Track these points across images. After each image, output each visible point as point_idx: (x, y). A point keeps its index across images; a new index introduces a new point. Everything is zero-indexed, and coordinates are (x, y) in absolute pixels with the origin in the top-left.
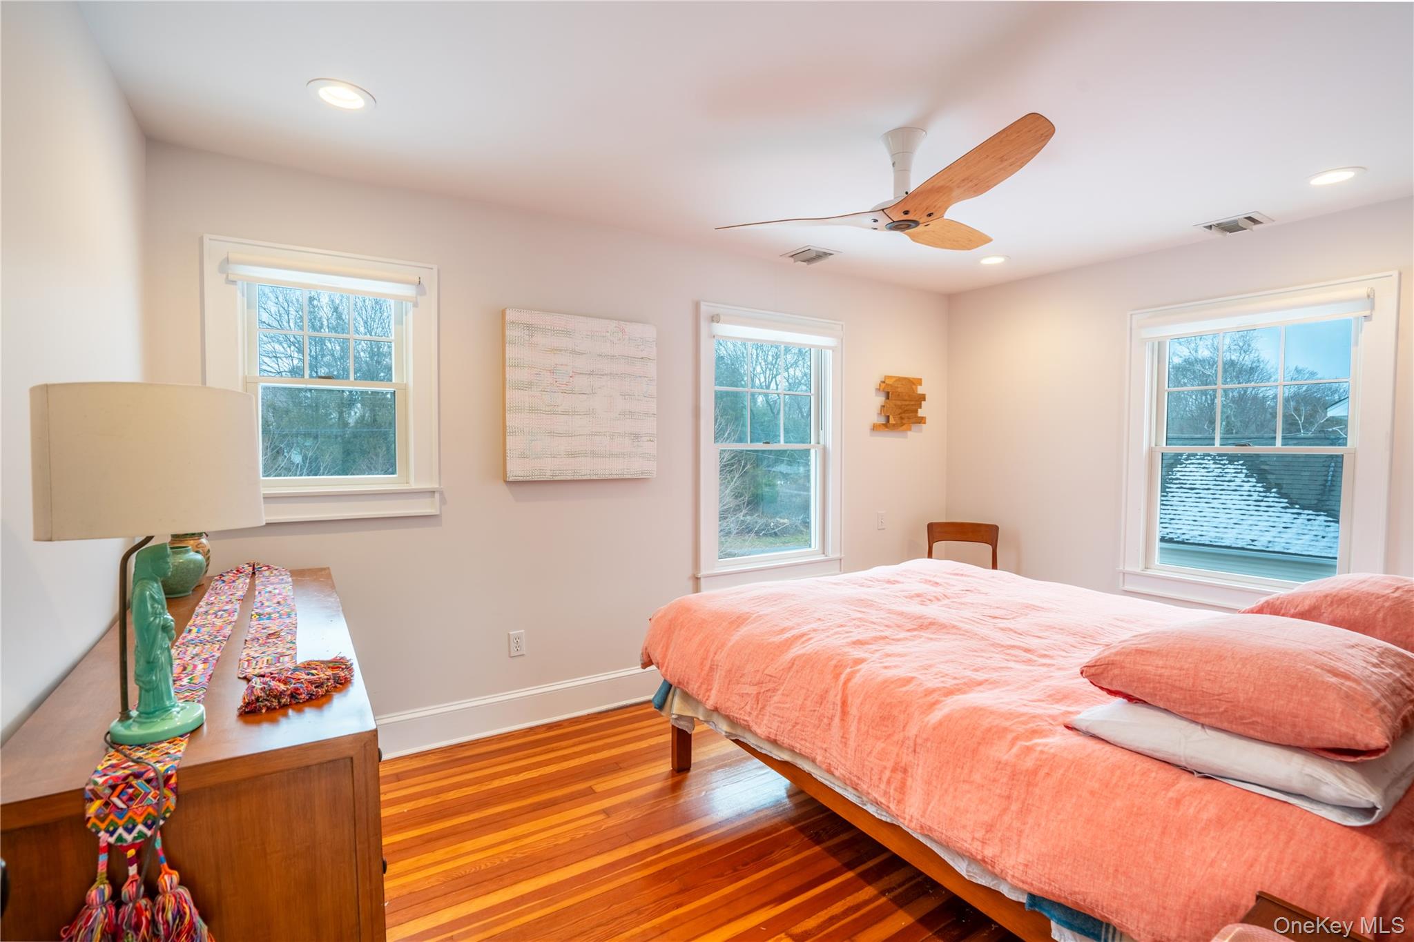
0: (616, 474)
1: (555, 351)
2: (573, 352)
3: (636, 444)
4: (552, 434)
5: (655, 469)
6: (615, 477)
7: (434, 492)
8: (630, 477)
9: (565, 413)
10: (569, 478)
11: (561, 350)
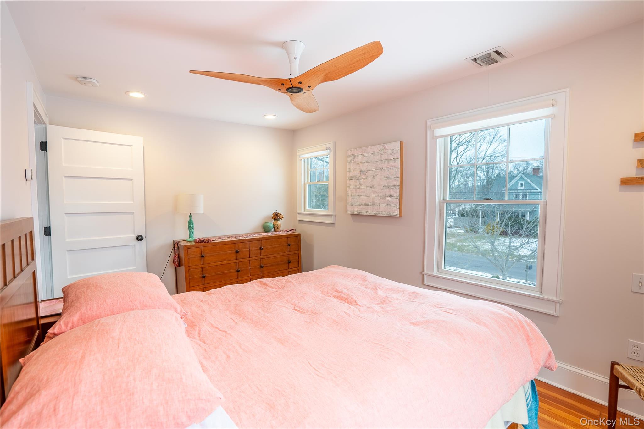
0: (382, 214)
1: (361, 163)
2: (367, 162)
3: (390, 200)
4: (360, 196)
5: (399, 213)
6: (381, 215)
7: (332, 216)
8: (387, 215)
9: (364, 188)
10: (365, 214)
11: (363, 162)
